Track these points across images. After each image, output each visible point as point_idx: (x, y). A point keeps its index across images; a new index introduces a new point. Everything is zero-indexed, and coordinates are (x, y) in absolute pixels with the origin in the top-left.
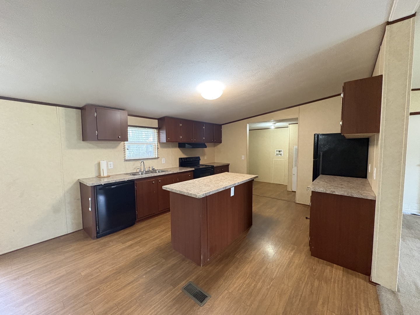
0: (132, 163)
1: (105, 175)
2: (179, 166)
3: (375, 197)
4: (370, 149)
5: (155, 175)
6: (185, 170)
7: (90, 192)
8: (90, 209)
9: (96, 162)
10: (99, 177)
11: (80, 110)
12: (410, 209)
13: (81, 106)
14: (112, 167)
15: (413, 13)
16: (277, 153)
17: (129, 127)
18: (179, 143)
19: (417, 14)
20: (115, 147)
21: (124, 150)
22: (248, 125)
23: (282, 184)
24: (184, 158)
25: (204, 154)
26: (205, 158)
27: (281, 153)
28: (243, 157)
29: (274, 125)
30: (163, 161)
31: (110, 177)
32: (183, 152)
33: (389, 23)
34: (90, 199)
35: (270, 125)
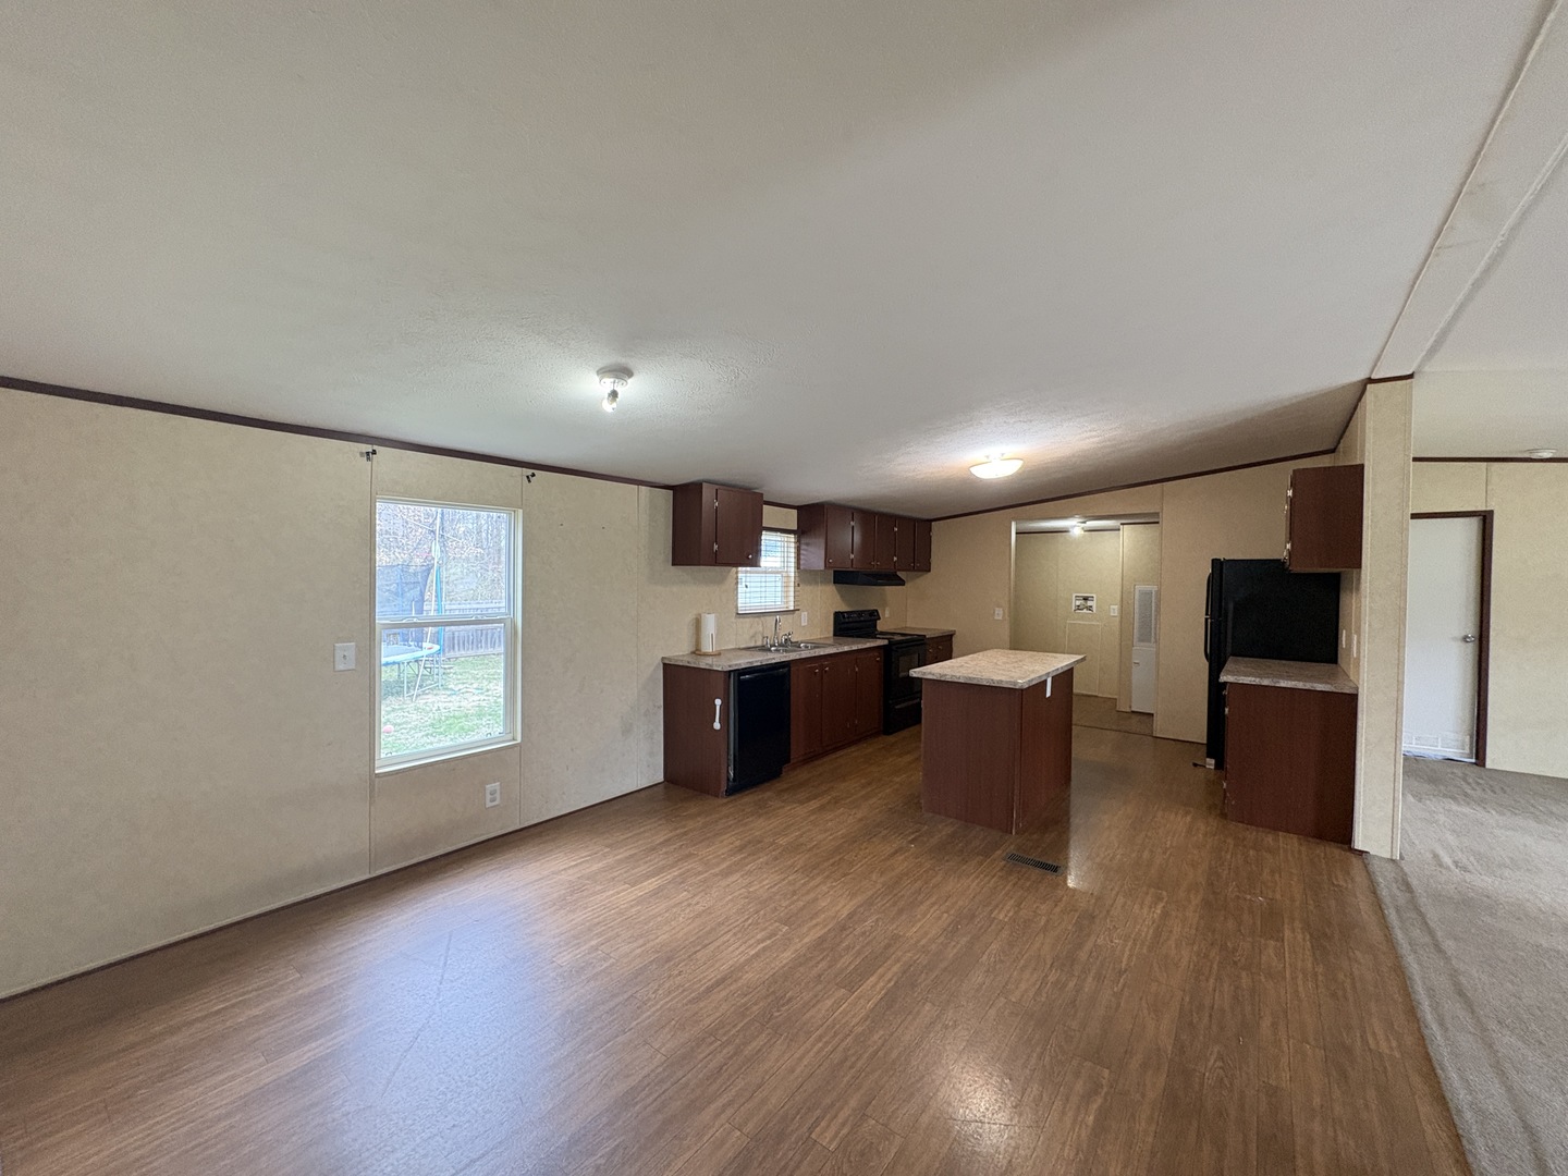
1: (710, 651)
2: (835, 635)
3: (1357, 689)
4: (1344, 598)
5: (822, 654)
6: (860, 646)
7: (719, 686)
8: (717, 725)
9: (691, 616)
10: (699, 652)
11: (671, 492)
12: (1440, 744)
13: (677, 483)
15: (1409, 373)
16: (1078, 603)
17: (764, 532)
18: (836, 572)
19: (1416, 376)
21: (737, 589)
22: (1013, 524)
23: (1094, 694)
24: (843, 613)
25: (889, 604)
27: (1089, 603)
28: (999, 614)
29: (1083, 525)
30: (805, 619)
31: (719, 654)
32: (843, 597)
33: (1370, 381)
34: (718, 702)
35: (1075, 526)
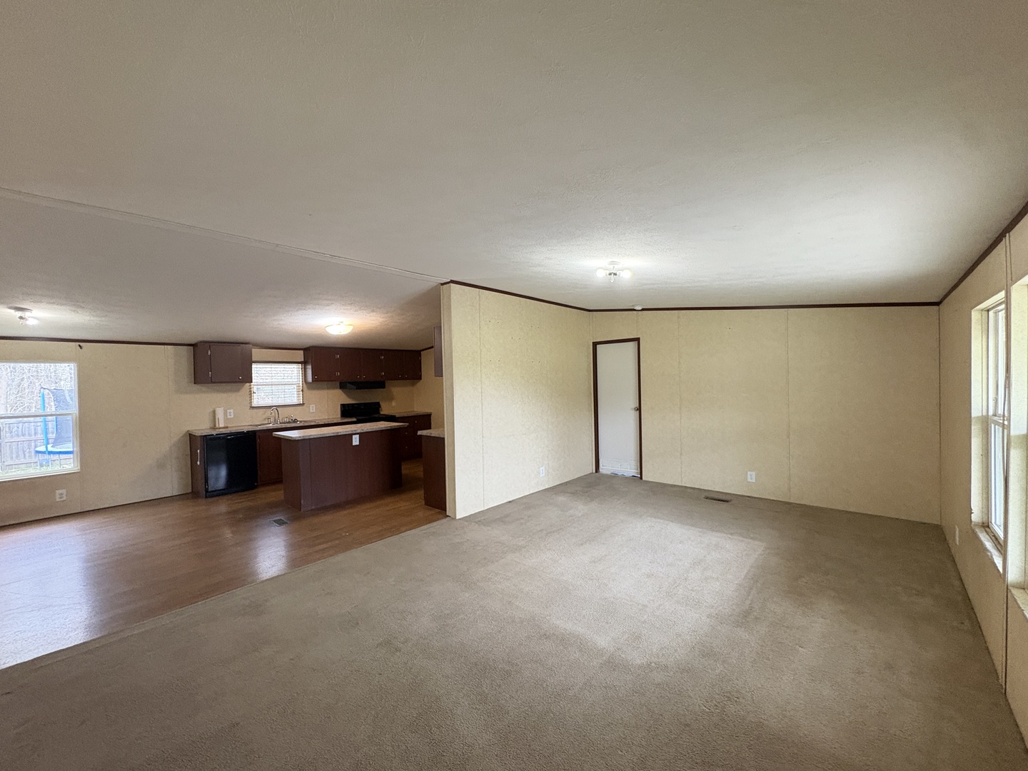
0: (261, 411)
1: (222, 425)
2: (342, 417)
7: (199, 443)
8: (198, 463)
9: (212, 410)
10: (214, 428)
11: (192, 347)
13: (193, 341)
14: (232, 416)
17: (253, 364)
18: (341, 383)
20: (238, 390)
21: (251, 394)
24: (348, 405)
25: (391, 398)
26: (394, 404)
30: (312, 408)
32: (349, 396)
34: (199, 451)
